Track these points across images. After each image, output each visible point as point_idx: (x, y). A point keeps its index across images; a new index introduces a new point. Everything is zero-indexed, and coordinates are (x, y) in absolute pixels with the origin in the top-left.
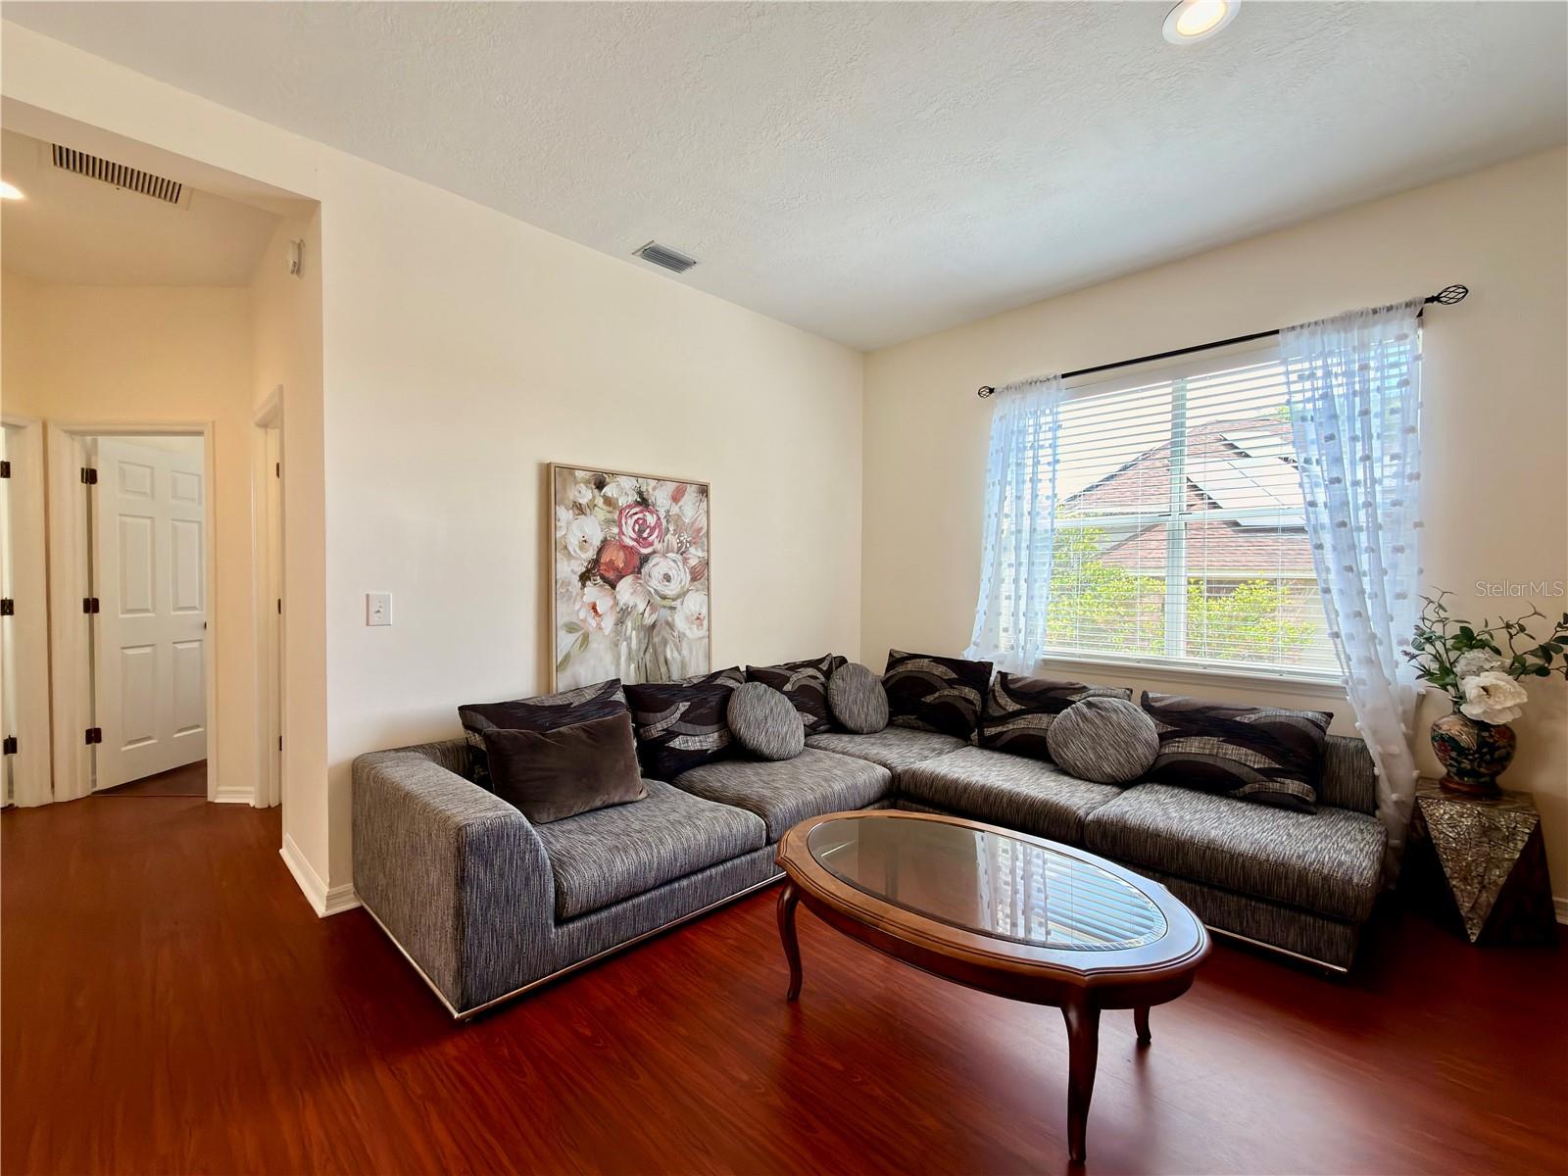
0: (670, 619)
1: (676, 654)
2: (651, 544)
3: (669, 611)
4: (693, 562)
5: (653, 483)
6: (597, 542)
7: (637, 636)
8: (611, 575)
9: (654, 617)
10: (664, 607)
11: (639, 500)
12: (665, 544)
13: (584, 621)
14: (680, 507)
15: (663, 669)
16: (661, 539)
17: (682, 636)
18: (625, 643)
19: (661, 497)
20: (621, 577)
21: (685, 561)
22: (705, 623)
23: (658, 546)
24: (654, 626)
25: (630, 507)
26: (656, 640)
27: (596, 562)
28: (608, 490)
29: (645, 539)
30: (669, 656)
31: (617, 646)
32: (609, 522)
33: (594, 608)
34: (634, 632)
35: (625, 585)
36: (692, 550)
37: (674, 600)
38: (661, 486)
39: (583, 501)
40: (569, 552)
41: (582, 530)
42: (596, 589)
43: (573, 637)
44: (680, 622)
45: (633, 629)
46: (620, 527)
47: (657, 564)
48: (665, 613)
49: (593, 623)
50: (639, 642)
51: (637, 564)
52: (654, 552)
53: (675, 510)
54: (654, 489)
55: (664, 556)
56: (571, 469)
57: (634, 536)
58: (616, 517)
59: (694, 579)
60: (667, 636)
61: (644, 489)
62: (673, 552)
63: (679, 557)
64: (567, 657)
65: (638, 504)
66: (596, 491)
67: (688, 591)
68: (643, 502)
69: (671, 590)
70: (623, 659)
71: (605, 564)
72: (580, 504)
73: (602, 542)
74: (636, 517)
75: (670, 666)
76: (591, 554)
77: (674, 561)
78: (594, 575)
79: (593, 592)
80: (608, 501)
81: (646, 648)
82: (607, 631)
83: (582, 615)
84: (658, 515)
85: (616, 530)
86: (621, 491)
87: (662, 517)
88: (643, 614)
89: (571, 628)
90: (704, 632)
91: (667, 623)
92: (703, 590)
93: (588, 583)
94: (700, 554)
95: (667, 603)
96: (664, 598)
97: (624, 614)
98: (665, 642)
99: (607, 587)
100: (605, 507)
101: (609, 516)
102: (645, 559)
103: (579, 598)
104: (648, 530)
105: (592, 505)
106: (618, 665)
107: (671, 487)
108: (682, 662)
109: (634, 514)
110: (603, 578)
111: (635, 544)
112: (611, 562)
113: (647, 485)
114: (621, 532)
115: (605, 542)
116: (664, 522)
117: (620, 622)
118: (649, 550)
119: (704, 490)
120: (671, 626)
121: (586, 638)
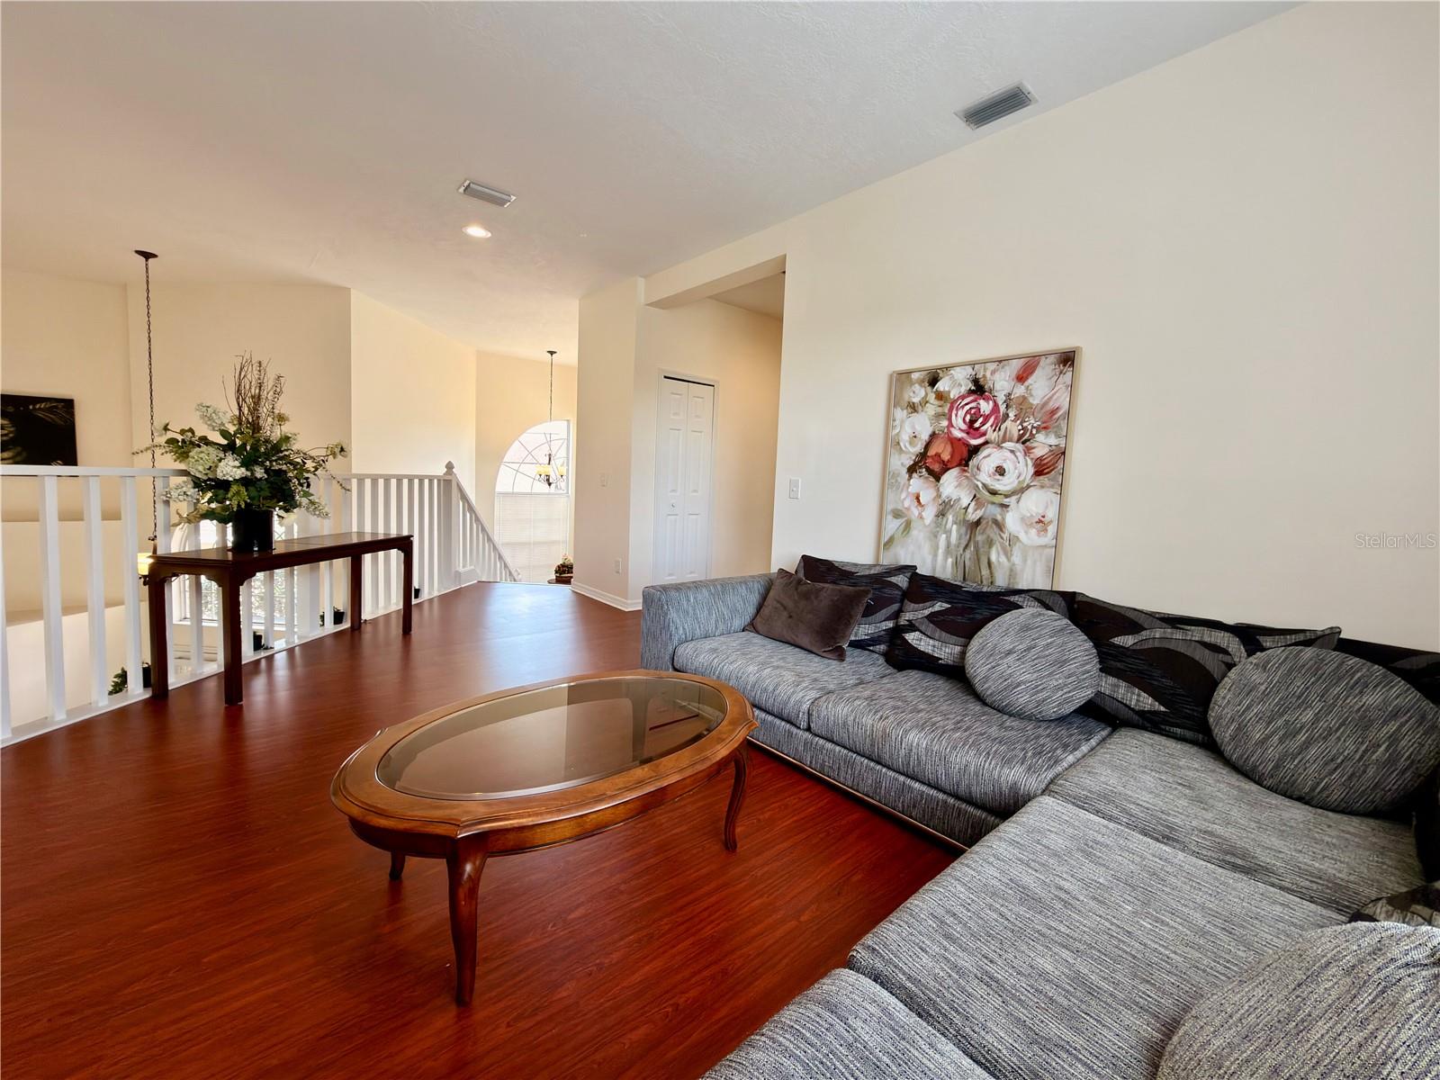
0: (999, 518)
1: (1003, 559)
2: (984, 434)
3: (998, 510)
4: (1040, 451)
5: (991, 367)
6: (925, 437)
7: (958, 531)
8: (936, 467)
9: (979, 514)
10: (993, 503)
11: (973, 388)
12: (1002, 433)
13: (908, 509)
14: (1027, 388)
15: (985, 572)
16: (996, 427)
17: (1013, 540)
18: (944, 536)
19: (1001, 383)
20: (946, 469)
21: (1028, 451)
22: (1052, 529)
23: (992, 435)
24: (978, 523)
25: (963, 397)
26: (980, 538)
27: (923, 456)
28: (940, 386)
29: (977, 429)
30: (993, 558)
31: (936, 536)
32: (938, 416)
33: (918, 498)
34: (955, 526)
35: (950, 479)
36: (1040, 437)
37: (1006, 496)
38: (1003, 367)
39: (916, 400)
40: (901, 448)
41: (913, 427)
42: (922, 480)
43: (897, 522)
44: (1012, 521)
45: (954, 523)
46: (950, 419)
47: (989, 456)
48: (995, 512)
49: (915, 511)
50: (960, 538)
51: (966, 455)
52: (986, 443)
53: (1020, 390)
54: (993, 373)
55: (999, 446)
56: (909, 373)
57: (964, 427)
58: (946, 411)
59: (1038, 473)
60: (992, 535)
61: (980, 376)
62: (1010, 440)
63: (1020, 446)
64: (891, 540)
65: (971, 392)
66: (929, 389)
67: (1028, 487)
68: (979, 389)
69: (1004, 485)
70: (941, 551)
71: (932, 456)
72: (914, 403)
73: (930, 436)
74: (967, 407)
75: (994, 571)
76: (919, 448)
77: (1012, 452)
78: (920, 467)
79: (919, 484)
80: (940, 396)
81: (967, 546)
82: (927, 522)
83: (907, 504)
84: (995, 402)
85: (945, 423)
86: (956, 384)
87: (1000, 402)
88: (966, 508)
89: (897, 514)
90: (1048, 539)
91: (996, 522)
92: (1052, 487)
93: (915, 475)
94: (1053, 440)
95: (997, 499)
96: (994, 493)
97: (944, 509)
98: (990, 543)
99: (932, 479)
100: (937, 403)
101: (940, 410)
102: (975, 450)
103: (905, 489)
104: (981, 420)
105: (925, 402)
106: (935, 555)
107: (1016, 366)
108: (1011, 570)
109: (966, 404)
110: (928, 469)
111: (964, 435)
112: (938, 455)
113: (985, 370)
114: (951, 425)
115: (933, 436)
116: (1002, 408)
117: (941, 514)
118: (980, 441)
119: (1067, 359)
120: (1000, 526)
121: (908, 526)
